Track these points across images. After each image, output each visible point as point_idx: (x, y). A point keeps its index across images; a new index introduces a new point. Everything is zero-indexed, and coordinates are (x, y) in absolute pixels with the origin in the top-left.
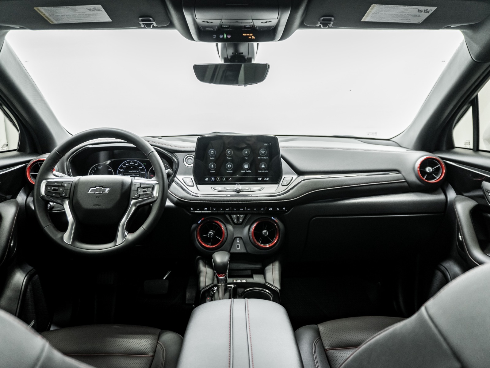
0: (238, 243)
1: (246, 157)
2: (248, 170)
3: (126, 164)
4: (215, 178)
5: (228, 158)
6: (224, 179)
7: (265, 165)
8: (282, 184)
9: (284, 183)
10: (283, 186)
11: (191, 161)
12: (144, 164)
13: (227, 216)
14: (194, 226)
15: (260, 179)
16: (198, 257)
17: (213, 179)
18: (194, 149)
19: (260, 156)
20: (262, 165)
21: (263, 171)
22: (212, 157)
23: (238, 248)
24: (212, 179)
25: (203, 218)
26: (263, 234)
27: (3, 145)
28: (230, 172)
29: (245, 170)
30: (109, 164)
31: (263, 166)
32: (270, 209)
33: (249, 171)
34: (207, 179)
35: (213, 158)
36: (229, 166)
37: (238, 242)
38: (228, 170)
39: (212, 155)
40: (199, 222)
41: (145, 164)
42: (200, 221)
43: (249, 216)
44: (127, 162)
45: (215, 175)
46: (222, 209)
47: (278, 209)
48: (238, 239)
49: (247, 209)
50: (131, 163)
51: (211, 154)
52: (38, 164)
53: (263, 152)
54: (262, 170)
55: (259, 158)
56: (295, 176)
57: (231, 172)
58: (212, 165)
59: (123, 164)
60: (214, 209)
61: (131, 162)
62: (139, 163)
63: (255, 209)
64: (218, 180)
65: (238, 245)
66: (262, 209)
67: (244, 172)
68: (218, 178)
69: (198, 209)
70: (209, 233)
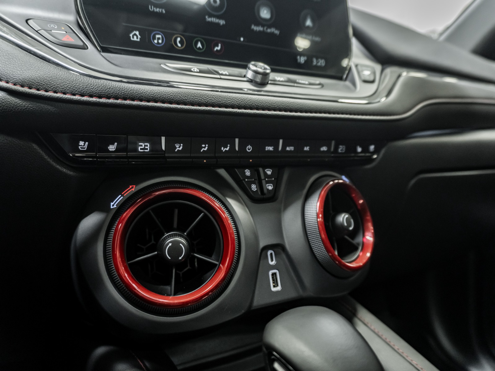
0: (273, 267)
2: (270, 27)
4: (167, 37)
6: (199, 45)
7: (313, 20)
10: (365, 82)
13: (222, 172)
14: (87, 223)
15: (301, 60)
16: (101, 350)
17: (158, 39)
20: (305, 19)
23: (276, 284)
24: (154, 38)
25: (133, 189)
26: (342, 225)
28: (218, 24)
29: (263, 26)
31: (308, 23)
32: (341, 149)
33: (273, 30)
36: (215, 2)
37: (273, 263)
38: (210, 15)
40: (114, 205)
42: (119, 199)
43: (287, 173)
47: (359, 150)
48: (269, 252)
49: (284, 146)
54: (306, 34)
56: (378, 67)
57: (222, 22)
60: (179, 147)
63: (307, 149)
64: (179, 45)
65: (274, 275)
66: (324, 149)
67: (260, 32)
68: (179, 39)
69: (113, 144)
70: (170, 242)
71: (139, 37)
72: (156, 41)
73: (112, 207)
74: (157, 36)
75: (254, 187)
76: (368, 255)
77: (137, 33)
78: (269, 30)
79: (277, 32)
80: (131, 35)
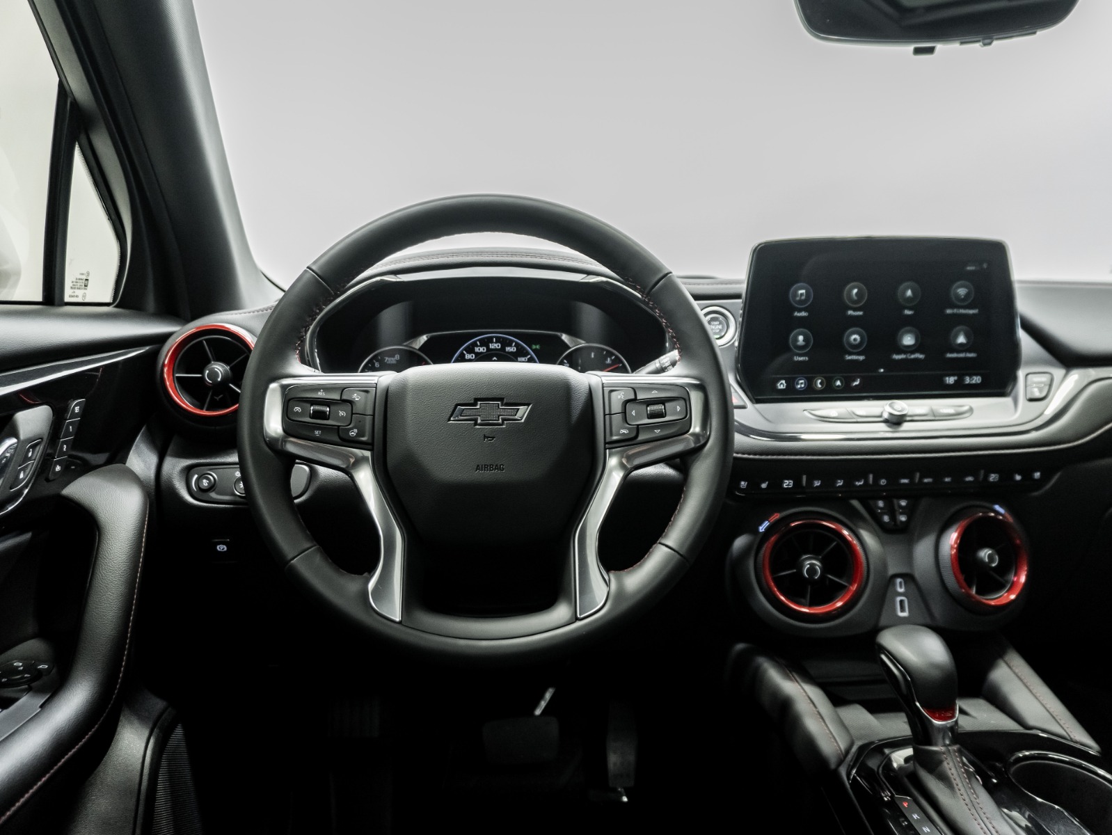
0: (901, 594)
1: (910, 309)
2: (913, 352)
3: (477, 349)
4: (810, 382)
5: (850, 312)
6: (838, 383)
7: (967, 336)
8: (1029, 396)
9: (1032, 393)
10: (1031, 400)
11: (720, 327)
12: (534, 347)
13: (855, 503)
14: (740, 542)
15: (951, 380)
16: (740, 646)
17: (801, 384)
18: (742, 288)
19: (953, 306)
20: (956, 336)
21: (962, 355)
22: (800, 310)
23: (902, 609)
24: (798, 384)
25: (776, 516)
26: (982, 561)
27: (74, 280)
28: (858, 360)
29: (906, 353)
30: (422, 348)
31: (961, 339)
32: (993, 477)
33: (917, 355)
34: (782, 385)
35: (803, 314)
36: (855, 340)
37: (902, 590)
38: (850, 354)
39: (801, 302)
40: (762, 529)
41: (538, 347)
42: (766, 524)
43: (924, 503)
44: (479, 340)
45: (808, 371)
46: (840, 483)
47: (1018, 478)
48: (899, 580)
49: (921, 479)
50: (492, 346)
51: (798, 298)
52: (201, 341)
53: (962, 292)
54: (958, 352)
55: (949, 311)
56: (1058, 372)
57: (861, 358)
58: (801, 338)
59: (465, 349)
60: (817, 484)
61: (492, 342)
62: (517, 345)
63: (947, 480)
64: (820, 386)
65: (902, 602)
66: (970, 479)
67: (902, 360)
68: (819, 381)
69: (764, 482)
70: (808, 564)
71: (785, 385)
72: (799, 386)
73: (761, 531)
74: (801, 382)
75: (886, 518)
76: (1013, 597)
77: (784, 382)
78: (913, 356)
79: (921, 356)
80: (779, 385)
